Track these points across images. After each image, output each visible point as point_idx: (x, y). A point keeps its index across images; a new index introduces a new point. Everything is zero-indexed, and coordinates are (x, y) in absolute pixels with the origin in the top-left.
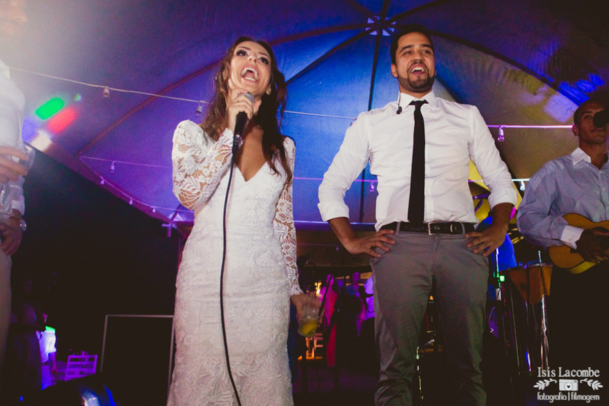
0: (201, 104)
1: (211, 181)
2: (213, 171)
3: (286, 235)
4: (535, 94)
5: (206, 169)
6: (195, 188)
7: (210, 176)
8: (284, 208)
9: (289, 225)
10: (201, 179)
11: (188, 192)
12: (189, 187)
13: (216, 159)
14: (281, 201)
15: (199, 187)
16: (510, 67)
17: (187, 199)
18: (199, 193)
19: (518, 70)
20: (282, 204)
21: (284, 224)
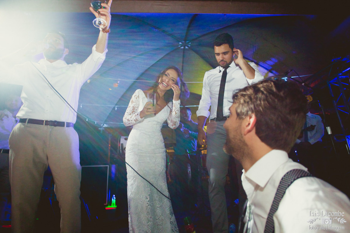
0: (119, 80)
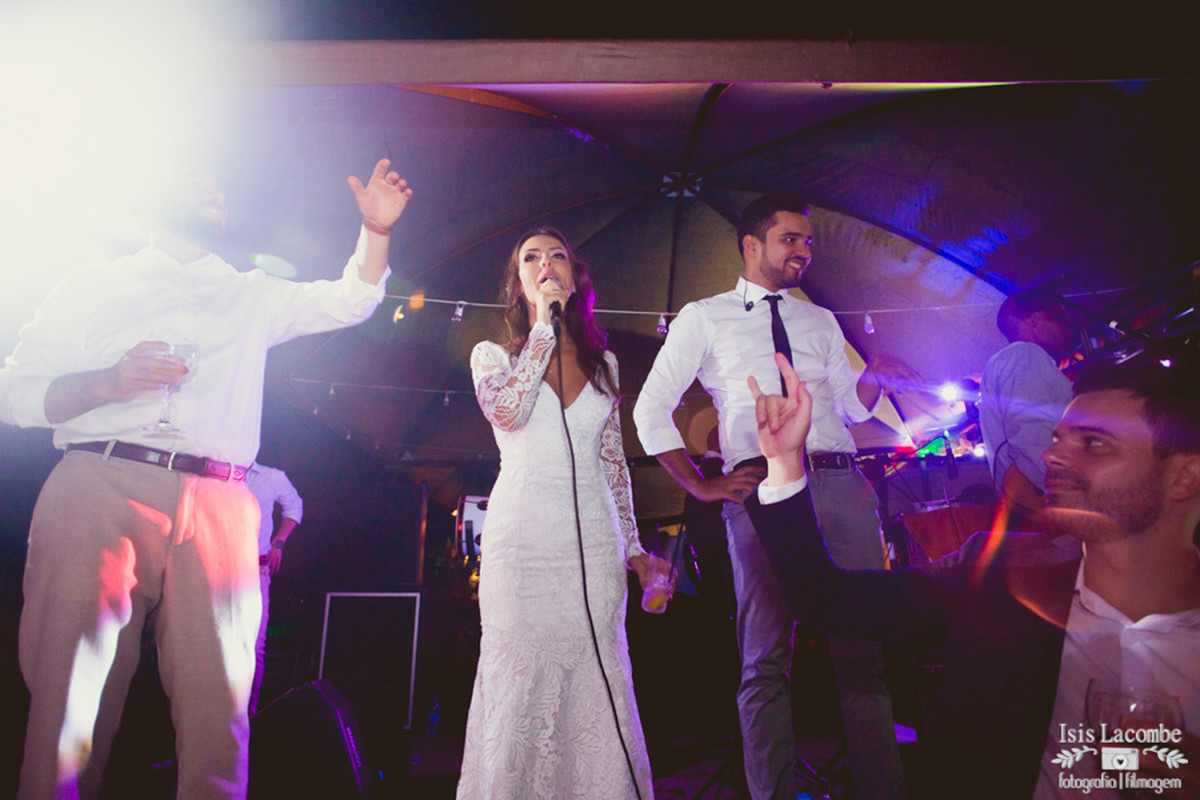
1: (530, 387)
2: (531, 373)
3: (617, 476)
4: (905, 260)
5: (522, 374)
6: (512, 399)
7: (528, 380)
8: (611, 441)
9: (619, 463)
10: (518, 387)
11: (504, 408)
12: (505, 401)
13: (532, 359)
14: (607, 432)
15: (517, 397)
16: (865, 227)
17: (505, 417)
18: (518, 406)
19: (878, 230)
20: (608, 437)
21: (613, 462)
